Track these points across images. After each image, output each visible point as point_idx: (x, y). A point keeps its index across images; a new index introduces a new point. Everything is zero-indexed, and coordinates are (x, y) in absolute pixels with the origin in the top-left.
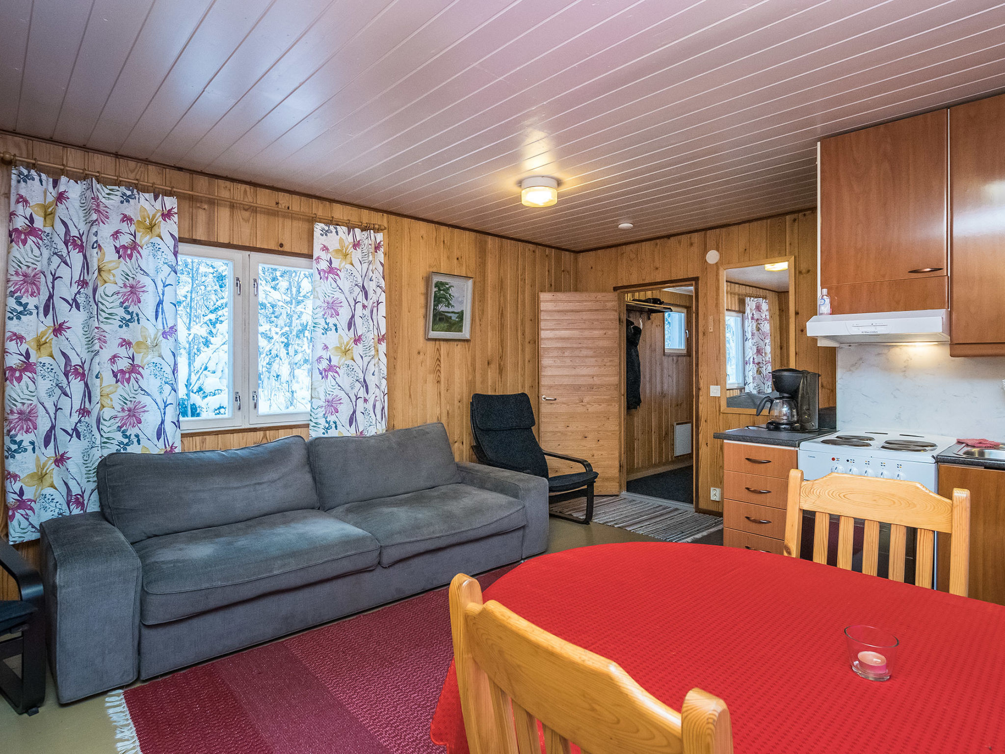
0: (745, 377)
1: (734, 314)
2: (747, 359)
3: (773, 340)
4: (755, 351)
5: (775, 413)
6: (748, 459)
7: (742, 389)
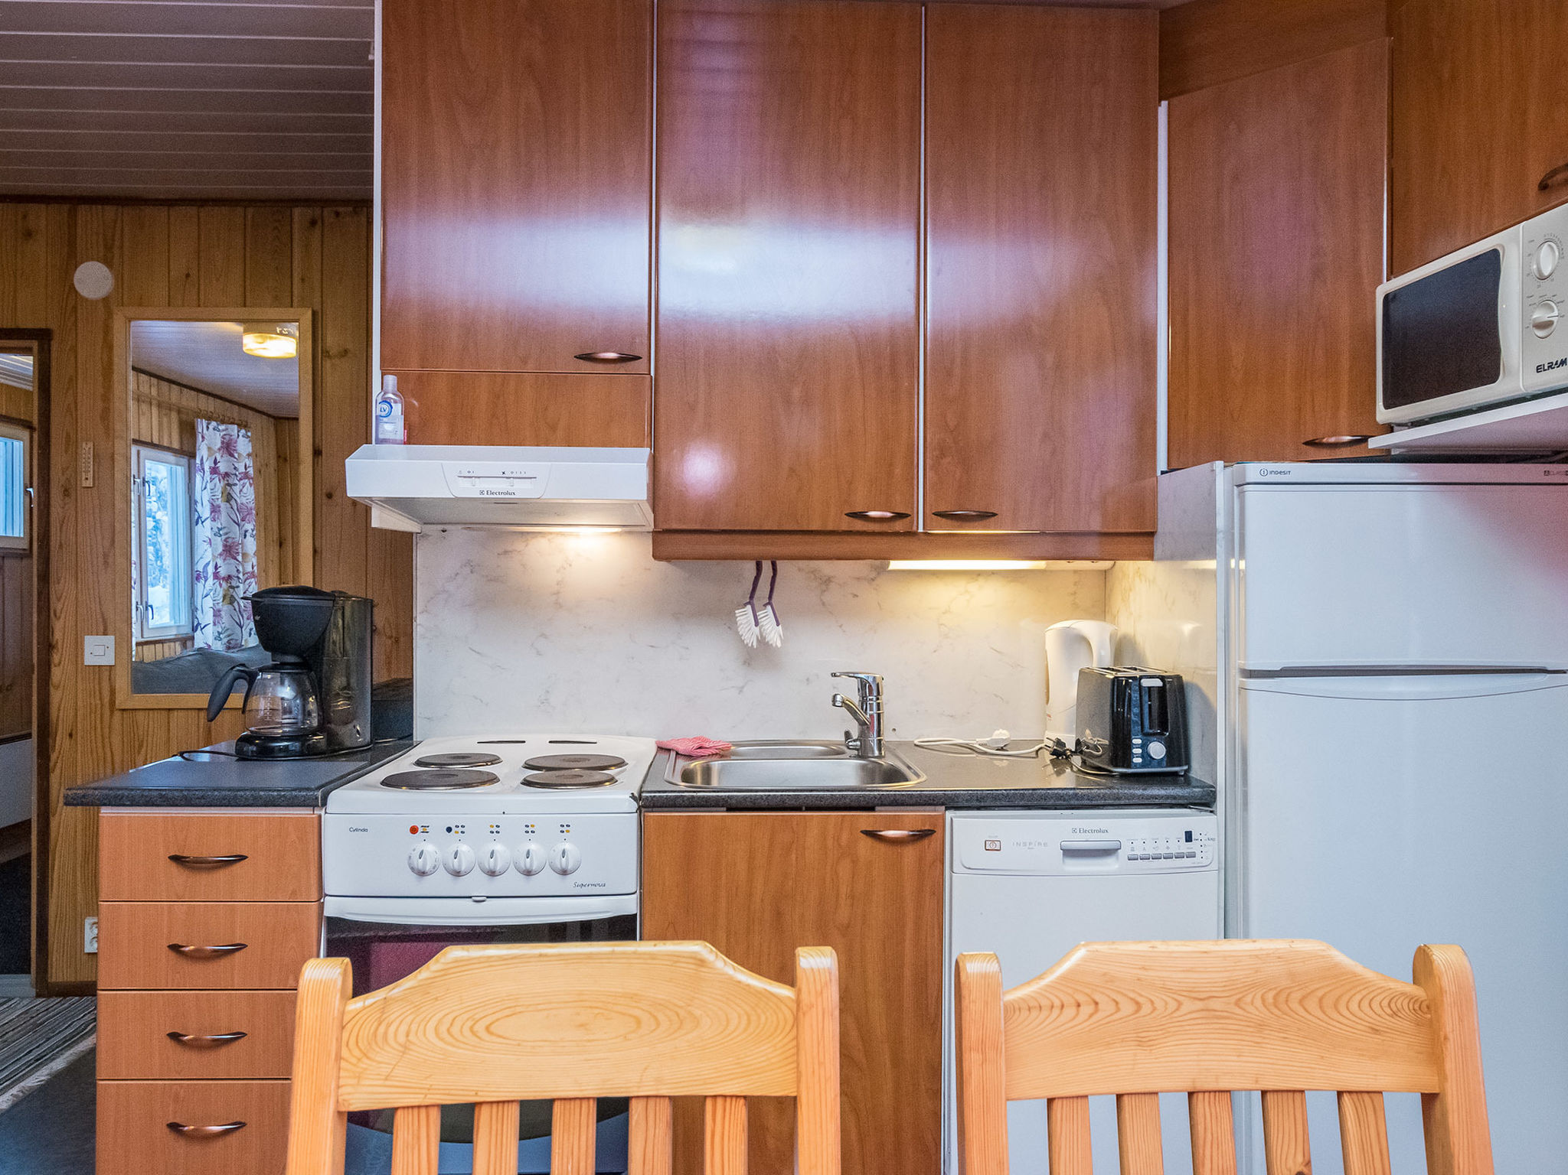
0: (193, 610)
1: (170, 457)
2: (200, 567)
3: (263, 527)
4: (220, 549)
5: (261, 704)
6: (176, 859)
7: (186, 640)
